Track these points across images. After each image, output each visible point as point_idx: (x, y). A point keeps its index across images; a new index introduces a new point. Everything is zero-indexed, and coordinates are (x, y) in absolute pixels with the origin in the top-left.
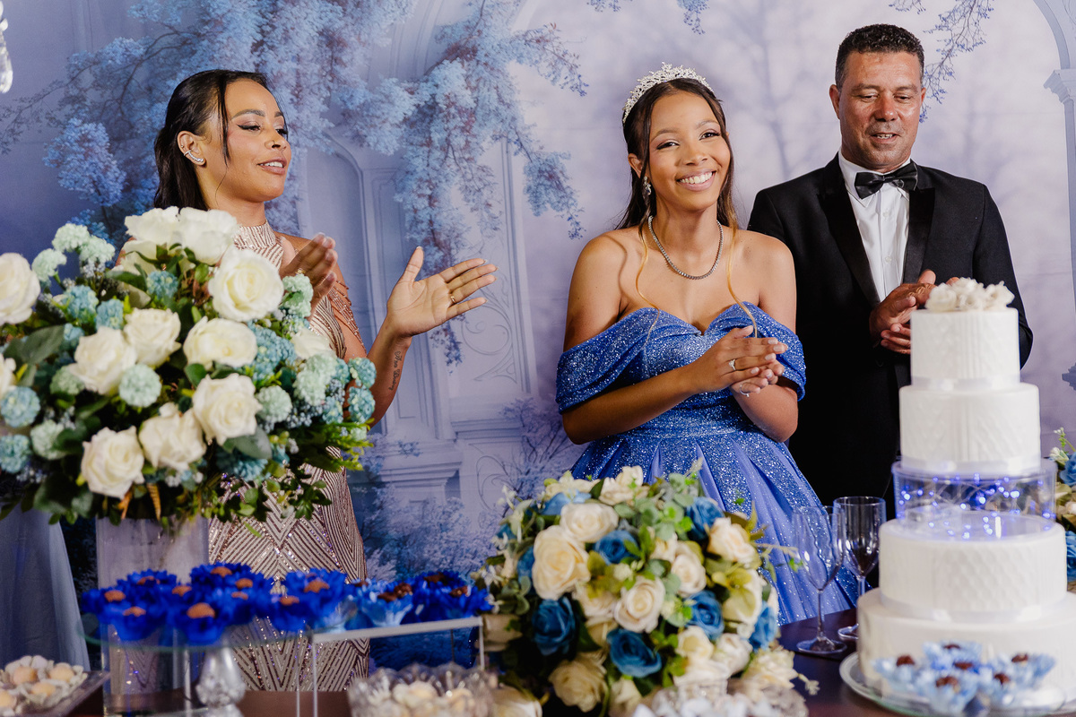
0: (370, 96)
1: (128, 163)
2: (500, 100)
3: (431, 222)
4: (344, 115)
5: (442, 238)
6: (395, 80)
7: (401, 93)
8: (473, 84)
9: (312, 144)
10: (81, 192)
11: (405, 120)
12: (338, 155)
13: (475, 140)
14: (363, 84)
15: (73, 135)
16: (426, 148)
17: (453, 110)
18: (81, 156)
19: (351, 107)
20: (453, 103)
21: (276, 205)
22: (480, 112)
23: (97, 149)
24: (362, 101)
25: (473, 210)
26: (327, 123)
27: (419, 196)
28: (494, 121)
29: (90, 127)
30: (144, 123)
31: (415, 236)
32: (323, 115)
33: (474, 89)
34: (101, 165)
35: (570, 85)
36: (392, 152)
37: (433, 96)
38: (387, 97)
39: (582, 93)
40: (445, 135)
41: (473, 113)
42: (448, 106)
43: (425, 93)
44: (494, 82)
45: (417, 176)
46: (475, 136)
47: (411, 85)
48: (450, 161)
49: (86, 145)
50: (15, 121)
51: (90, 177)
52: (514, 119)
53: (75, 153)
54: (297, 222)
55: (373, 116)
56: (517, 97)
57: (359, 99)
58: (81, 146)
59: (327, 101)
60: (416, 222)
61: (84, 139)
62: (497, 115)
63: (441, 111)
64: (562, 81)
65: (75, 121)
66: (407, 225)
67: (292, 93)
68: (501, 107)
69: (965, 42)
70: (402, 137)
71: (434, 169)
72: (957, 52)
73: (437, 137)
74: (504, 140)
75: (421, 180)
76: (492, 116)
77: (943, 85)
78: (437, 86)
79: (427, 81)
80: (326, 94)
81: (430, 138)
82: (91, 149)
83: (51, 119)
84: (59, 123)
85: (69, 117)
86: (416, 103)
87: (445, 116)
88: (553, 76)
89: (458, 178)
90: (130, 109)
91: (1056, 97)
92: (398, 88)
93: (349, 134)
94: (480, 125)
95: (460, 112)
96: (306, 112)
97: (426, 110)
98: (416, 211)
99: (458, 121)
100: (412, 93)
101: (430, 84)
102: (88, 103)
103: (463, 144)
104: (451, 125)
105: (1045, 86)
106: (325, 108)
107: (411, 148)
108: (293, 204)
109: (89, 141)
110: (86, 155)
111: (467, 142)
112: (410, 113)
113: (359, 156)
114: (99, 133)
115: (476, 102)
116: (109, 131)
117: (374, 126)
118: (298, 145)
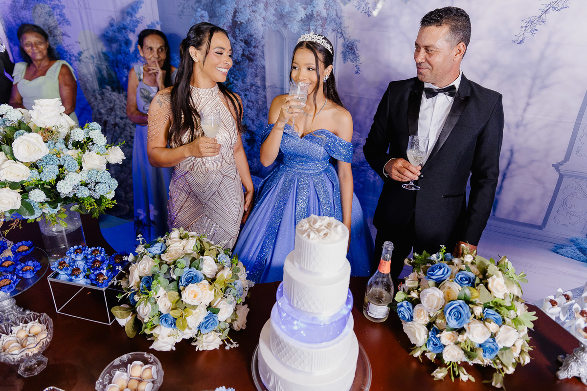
0: (290, 9)
2: (337, 15)
4: (281, 15)
6: (299, 3)
7: (301, 9)
8: (327, 8)
9: (270, 26)
11: (302, 20)
12: (278, 31)
13: (325, 31)
14: (288, 4)
15: (199, 14)
17: (319, 18)
19: (283, 13)
20: (319, 15)
21: (257, 47)
22: (329, 19)
24: (287, 11)
26: (275, 18)
28: (333, 24)
29: (203, 12)
30: (219, 12)
32: (274, 15)
33: (328, 10)
35: (364, 11)
37: (312, 11)
38: (296, 10)
39: (369, 15)
40: (315, 27)
41: (326, 20)
42: (317, 16)
43: (309, 9)
44: (335, 7)
46: (325, 29)
47: (305, 6)
49: (203, 18)
50: (183, 8)
52: (341, 23)
54: (263, 54)
55: (291, 17)
56: (343, 14)
57: (286, 10)
58: (201, 18)
59: (276, 10)
62: (335, 21)
63: (314, 17)
64: (362, 9)
65: (199, 10)
67: (264, 5)
68: (336, 18)
69: (557, 6)
70: (300, 26)
72: (551, 11)
74: (336, 32)
76: (333, 21)
78: (314, 7)
79: (310, 5)
80: (275, 7)
81: (310, 28)
83: (193, 8)
84: (195, 10)
85: (197, 8)
86: (306, 13)
87: (316, 20)
88: (358, 7)
90: (215, 6)
92: (300, 7)
93: (282, 23)
94: (328, 25)
95: (321, 18)
96: (269, 13)
97: (309, 17)
99: (320, 22)
100: (305, 9)
101: (311, 6)
102: (202, 3)
104: (317, 23)
106: (274, 12)
107: (302, 31)
108: (263, 47)
109: (203, 17)
111: (322, 31)
112: (303, 17)
113: (285, 32)
114: (206, 14)
115: (328, 15)
116: (208, 14)
117: (291, 21)
118: (265, 26)
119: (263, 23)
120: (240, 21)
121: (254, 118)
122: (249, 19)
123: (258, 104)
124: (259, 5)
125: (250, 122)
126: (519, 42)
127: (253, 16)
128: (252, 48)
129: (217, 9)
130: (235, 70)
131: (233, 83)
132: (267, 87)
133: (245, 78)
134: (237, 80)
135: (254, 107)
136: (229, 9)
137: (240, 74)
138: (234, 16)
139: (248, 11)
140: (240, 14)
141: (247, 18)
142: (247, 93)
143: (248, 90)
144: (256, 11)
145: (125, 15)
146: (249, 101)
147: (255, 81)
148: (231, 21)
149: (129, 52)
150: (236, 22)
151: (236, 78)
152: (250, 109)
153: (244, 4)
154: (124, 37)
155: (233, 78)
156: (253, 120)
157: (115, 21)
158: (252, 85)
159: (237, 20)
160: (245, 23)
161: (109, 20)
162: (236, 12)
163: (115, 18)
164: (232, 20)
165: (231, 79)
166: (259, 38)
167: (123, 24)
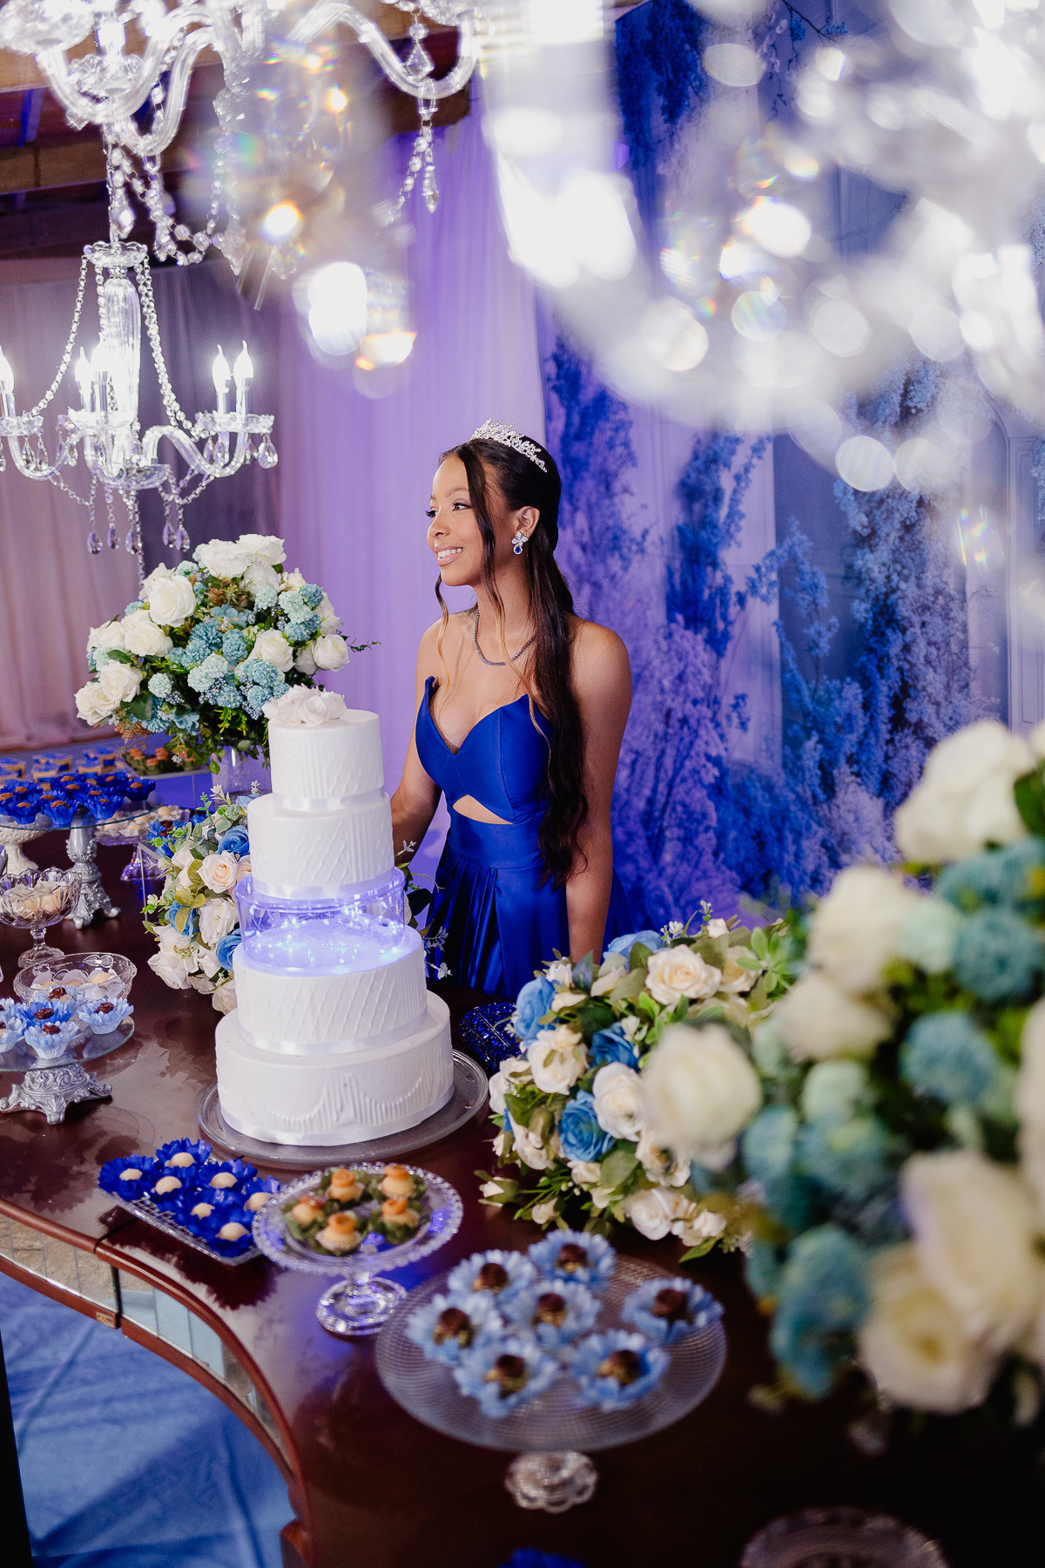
9: (978, 409)
12: (994, 421)
113: (1009, 423)
119: (963, 404)
120: (915, 407)
121: (940, 698)
122: (933, 396)
123: (950, 654)
125: (931, 709)
127: (942, 385)
130: (902, 550)
131: (898, 588)
132: (968, 597)
133: (923, 572)
134: (906, 579)
135: (939, 662)
136: (895, 377)
137: (913, 560)
138: (905, 394)
139: (931, 375)
140: (917, 386)
142: (927, 618)
143: (929, 608)
144: (948, 373)
146: (930, 643)
147: (944, 579)
148: (898, 409)
149: (719, 520)
150: (909, 408)
151: (905, 572)
152: (931, 670)
154: (713, 482)
155: (899, 574)
156: (937, 704)
158: (938, 592)
159: (911, 404)
161: (693, 443)
162: (908, 383)
164: (901, 405)
165: (895, 577)
167: (713, 450)
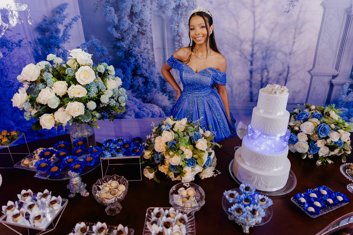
0: (166, 3)
1: (118, 16)
2: (194, 4)
3: (178, 31)
4: (161, 7)
5: (180, 34)
7: (173, 2)
9: (154, 13)
10: (110, 22)
11: (173, 8)
12: (159, 16)
13: (187, 13)
15: (108, 9)
16: (177, 15)
18: (109, 14)
19: (162, 5)
21: (147, 26)
22: (189, 7)
23: (113, 13)
25: (186, 29)
26: (157, 9)
27: (176, 25)
29: (111, 8)
30: (121, 7)
31: (174, 34)
32: (156, 7)
33: (188, 2)
34: (113, 16)
35: (209, 1)
36: (170, 16)
37: (179, 3)
38: (170, 3)
39: (211, 3)
40: (181, 12)
41: (187, 7)
42: (182, 6)
45: (175, 21)
46: (188, 13)
48: (182, 18)
49: (110, 12)
50: (97, 6)
51: (112, 19)
53: (108, 13)
54: (151, 30)
55: (167, 7)
56: (197, 4)
57: (164, 3)
58: (109, 12)
59: (157, 4)
60: (175, 31)
61: (110, 10)
63: (181, 7)
64: (207, 0)
65: (108, 7)
66: (173, 32)
67: (150, 2)
68: (194, 6)
70: (173, 12)
71: (179, 19)
73: (180, 12)
75: (176, 22)
76: (191, 8)
77: (295, 3)
80: (157, 2)
82: (111, 13)
83: (103, 6)
84: (105, 7)
85: (107, 5)
86: (176, 4)
89: (184, 22)
90: (118, 4)
91: (322, 7)
93: (162, 11)
94: (189, 10)
95: (185, 7)
96: (153, 6)
97: (178, 6)
98: (175, 28)
99: (184, 9)
100: (175, 2)
102: (110, 3)
103: (185, 14)
104: (183, 10)
105: (320, 5)
106: (157, 5)
107: (174, 15)
108: (150, 26)
109: (111, 11)
110: (110, 14)
111: (186, 14)
112: (174, 7)
113: (164, 16)
114: (113, 9)
115: (188, 5)
116: (114, 9)
117: (167, 9)
118: (151, 13)
119: (150, 12)
120: (135, 12)
121: (147, 69)
122: (141, 10)
123: (149, 60)
124: (147, 2)
125: (145, 71)
126: (287, 12)
127: (143, 8)
128: (144, 27)
129: (120, 5)
130: (133, 41)
131: (132, 49)
132: (154, 49)
133: (140, 45)
134: (135, 47)
135: (146, 62)
136: (128, 5)
137: (137, 43)
138: (132, 9)
139: (140, 5)
140: (135, 7)
141: (139, 10)
142: (142, 54)
143: (143, 52)
144: (145, 5)
145: (55, 13)
146: (143, 59)
147: (147, 46)
148: (129, 12)
149: (59, 37)
150: (133, 12)
151: (134, 45)
152: (144, 64)
153: (137, 1)
154: (54, 27)
155: (132, 46)
156: (146, 70)
157: (48, 17)
158: (145, 49)
160: (139, 13)
161: (42, 17)
162: (132, 6)
163: (47, 16)
165: (131, 47)
166: (148, 21)
167: (53, 19)
